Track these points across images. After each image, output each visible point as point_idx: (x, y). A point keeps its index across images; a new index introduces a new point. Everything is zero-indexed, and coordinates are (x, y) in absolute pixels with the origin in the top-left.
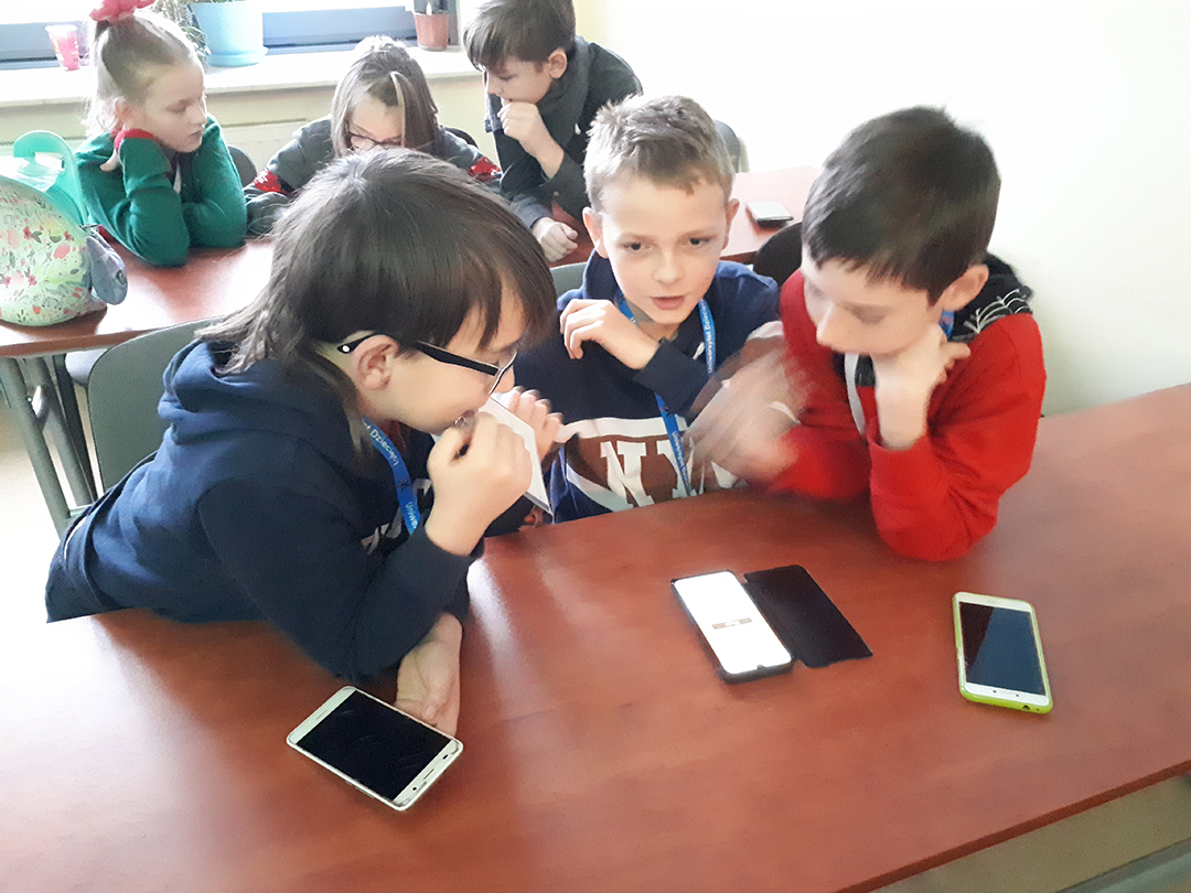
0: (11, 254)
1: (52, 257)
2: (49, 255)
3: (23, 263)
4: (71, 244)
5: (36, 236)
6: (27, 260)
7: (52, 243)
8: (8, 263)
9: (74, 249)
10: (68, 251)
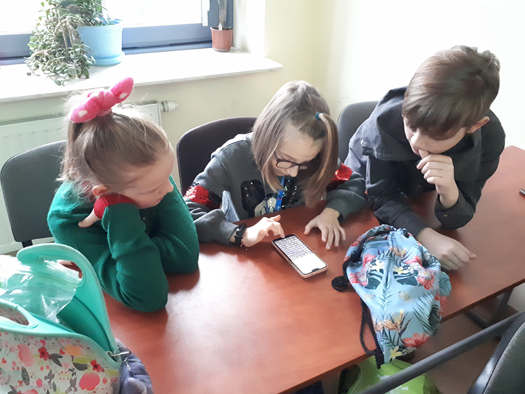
0: (24, 370)
1: (77, 385)
2: (73, 383)
3: (39, 383)
4: (101, 375)
5: (55, 358)
6: (45, 382)
7: (76, 370)
8: (21, 379)
9: (105, 381)
10: (98, 382)
